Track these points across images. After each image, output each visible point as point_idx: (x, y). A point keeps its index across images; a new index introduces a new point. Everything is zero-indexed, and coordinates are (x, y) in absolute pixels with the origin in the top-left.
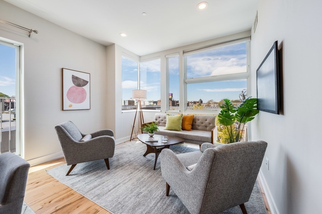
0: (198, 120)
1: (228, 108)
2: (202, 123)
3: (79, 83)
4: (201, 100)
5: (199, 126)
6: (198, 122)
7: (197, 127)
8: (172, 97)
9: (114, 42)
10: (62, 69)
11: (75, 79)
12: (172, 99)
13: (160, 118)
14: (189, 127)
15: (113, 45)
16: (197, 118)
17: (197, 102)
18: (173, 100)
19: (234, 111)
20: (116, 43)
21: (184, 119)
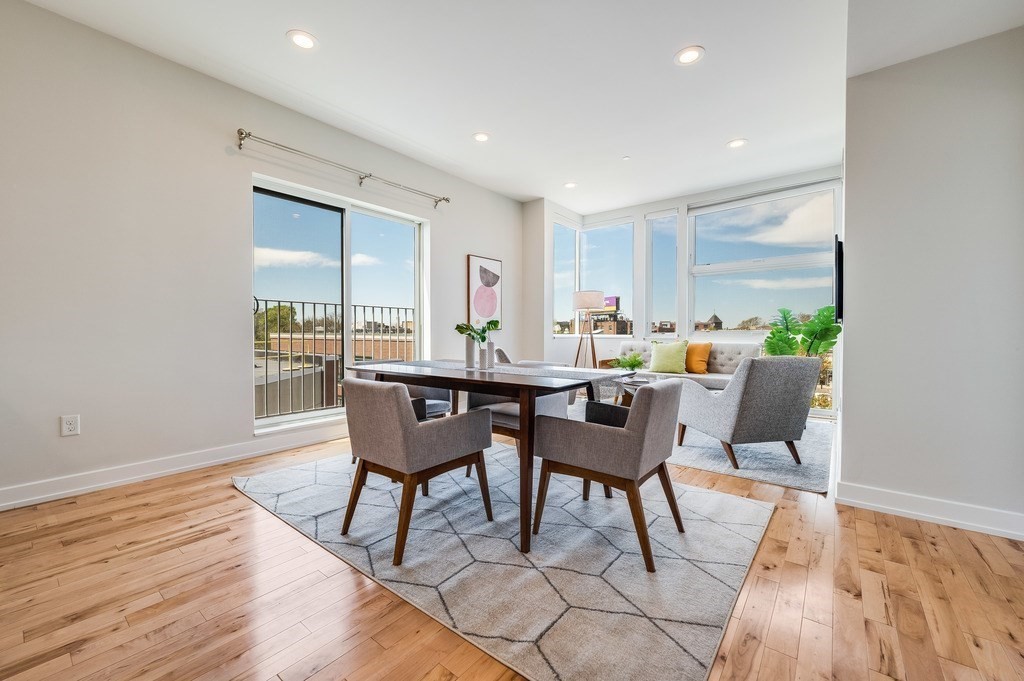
0: (722, 353)
1: (787, 326)
2: (730, 359)
3: (489, 279)
4: (715, 317)
5: (722, 365)
6: (720, 359)
7: (720, 368)
8: (618, 308)
9: (542, 196)
10: (468, 256)
11: (483, 271)
12: (619, 316)
13: (632, 350)
14: (704, 366)
15: (539, 201)
16: (719, 349)
17: (702, 324)
18: (622, 318)
19: (799, 332)
20: (546, 198)
21: (690, 352)
